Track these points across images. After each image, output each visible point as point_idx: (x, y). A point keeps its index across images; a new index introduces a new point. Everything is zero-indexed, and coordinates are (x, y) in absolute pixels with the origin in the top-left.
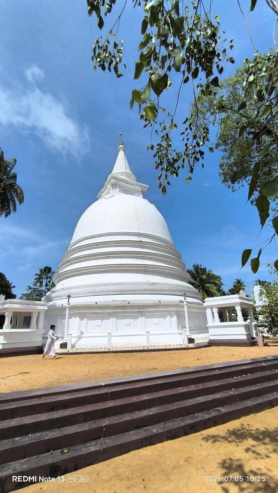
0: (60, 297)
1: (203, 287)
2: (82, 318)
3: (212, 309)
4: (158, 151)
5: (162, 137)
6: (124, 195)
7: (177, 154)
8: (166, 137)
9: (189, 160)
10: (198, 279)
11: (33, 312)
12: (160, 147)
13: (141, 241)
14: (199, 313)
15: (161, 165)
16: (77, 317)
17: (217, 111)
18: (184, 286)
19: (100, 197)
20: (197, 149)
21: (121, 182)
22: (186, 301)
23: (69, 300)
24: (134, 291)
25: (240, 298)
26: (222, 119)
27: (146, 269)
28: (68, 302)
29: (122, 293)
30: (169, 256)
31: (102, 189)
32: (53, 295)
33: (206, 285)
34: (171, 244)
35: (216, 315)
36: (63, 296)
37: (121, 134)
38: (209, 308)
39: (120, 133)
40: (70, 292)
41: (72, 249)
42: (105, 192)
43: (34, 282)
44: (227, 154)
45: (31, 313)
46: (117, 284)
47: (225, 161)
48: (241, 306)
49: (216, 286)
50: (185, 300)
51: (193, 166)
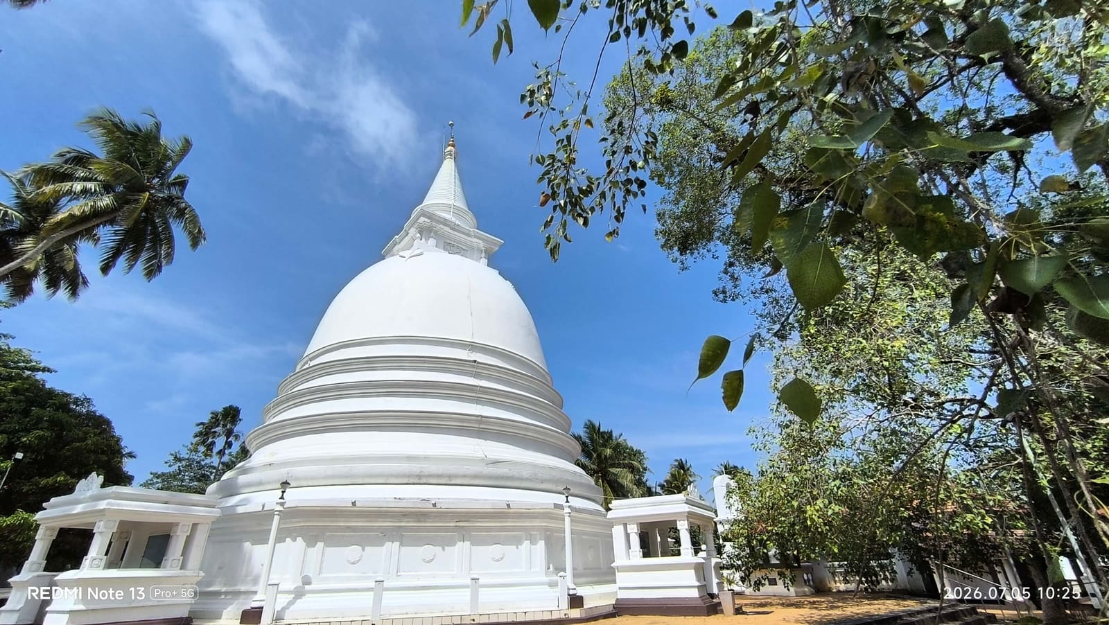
0: (259, 485)
1: (605, 476)
2: (311, 542)
3: (625, 526)
4: (547, 170)
5: (558, 143)
6: (446, 254)
7: (589, 179)
8: (565, 142)
9: (614, 195)
10: (595, 456)
11: (177, 524)
12: (553, 162)
13: (475, 361)
14: (595, 534)
15: (554, 199)
16: (299, 539)
17: (657, 108)
18: (565, 471)
19: (389, 253)
20: (632, 175)
21: (441, 226)
22: (569, 507)
23: (283, 492)
24: (450, 476)
25: (688, 502)
26: (664, 125)
27: (481, 426)
28: (282, 498)
29: (419, 479)
30: (535, 399)
31: (396, 237)
32: (242, 479)
33: (613, 470)
34: (544, 373)
35: (635, 541)
36: (269, 483)
37: (452, 125)
38: (620, 524)
39: (451, 122)
40: (288, 474)
41: (307, 366)
42: (401, 243)
43: (192, 444)
44: (671, 194)
45: (171, 526)
46: (410, 458)
47: (668, 207)
48: (690, 520)
49: (632, 472)
50: (568, 504)
51: (624, 208)
